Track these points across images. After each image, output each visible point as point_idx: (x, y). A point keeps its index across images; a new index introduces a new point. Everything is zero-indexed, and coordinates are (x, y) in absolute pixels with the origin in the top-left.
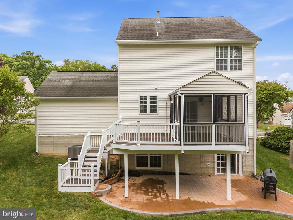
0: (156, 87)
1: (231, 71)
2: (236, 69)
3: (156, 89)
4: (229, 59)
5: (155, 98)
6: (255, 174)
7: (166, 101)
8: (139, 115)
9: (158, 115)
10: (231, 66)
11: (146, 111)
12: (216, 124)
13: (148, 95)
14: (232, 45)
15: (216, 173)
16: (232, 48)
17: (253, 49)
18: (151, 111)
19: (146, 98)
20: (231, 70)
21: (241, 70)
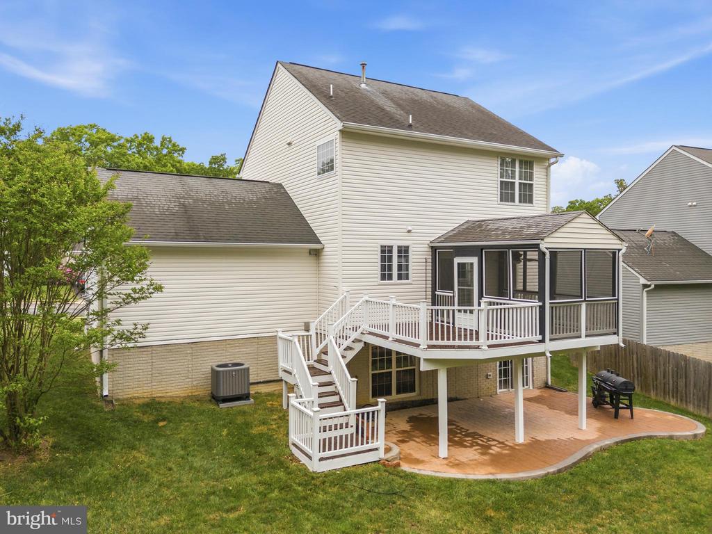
0: (410, 228)
1: (521, 204)
2: (525, 202)
3: (409, 231)
4: (517, 181)
5: (406, 249)
6: (550, 384)
7: (425, 257)
8: (379, 285)
9: (411, 284)
10: (520, 195)
11: (390, 277)
12: (587, 301)
13: (395, 244)
14: (521, 159)
15: (499, 391)
16: (521, 162)
17: (547, 169)
18: (400, 277)
19: (390, 250)
20: (520, 202)
21: (532, 203)
